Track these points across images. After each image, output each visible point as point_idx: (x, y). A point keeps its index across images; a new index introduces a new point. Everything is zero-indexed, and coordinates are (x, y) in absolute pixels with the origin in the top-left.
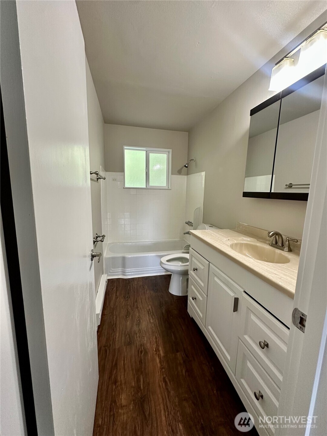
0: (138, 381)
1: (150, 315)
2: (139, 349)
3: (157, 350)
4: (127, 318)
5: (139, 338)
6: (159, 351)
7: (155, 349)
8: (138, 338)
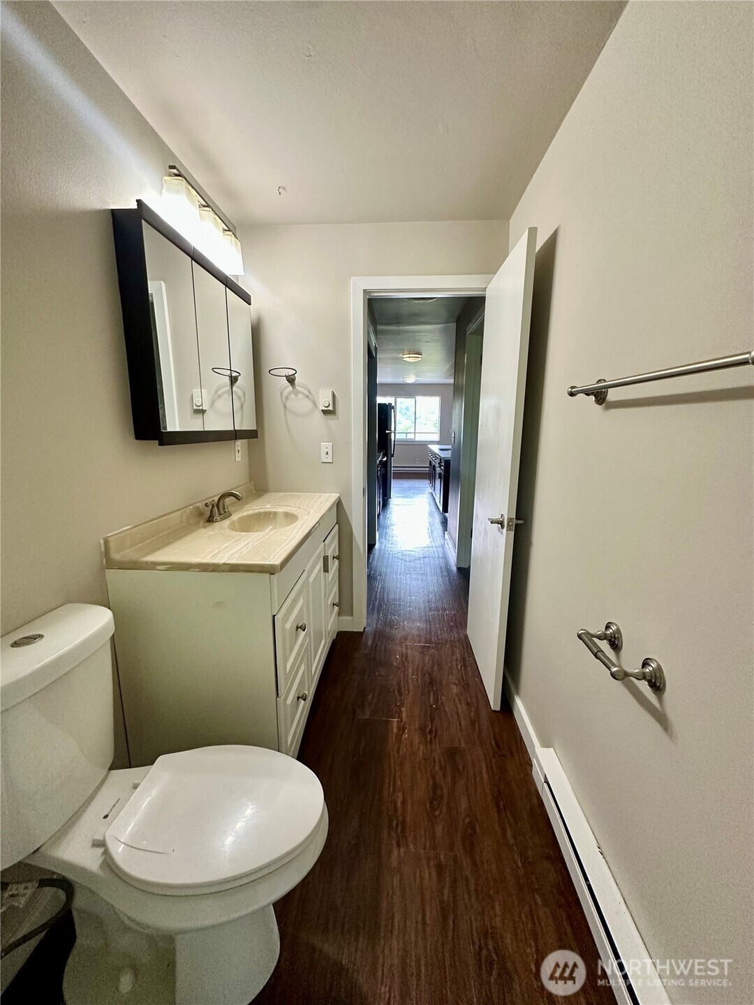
0: (436, 701)
1: (400, 818)
2: (435, 737)
3: (402, 729)
4: (470, 823)
5: (434, 759)
6: (399, 728)
7: (406, 731)
8: (437, 759)
